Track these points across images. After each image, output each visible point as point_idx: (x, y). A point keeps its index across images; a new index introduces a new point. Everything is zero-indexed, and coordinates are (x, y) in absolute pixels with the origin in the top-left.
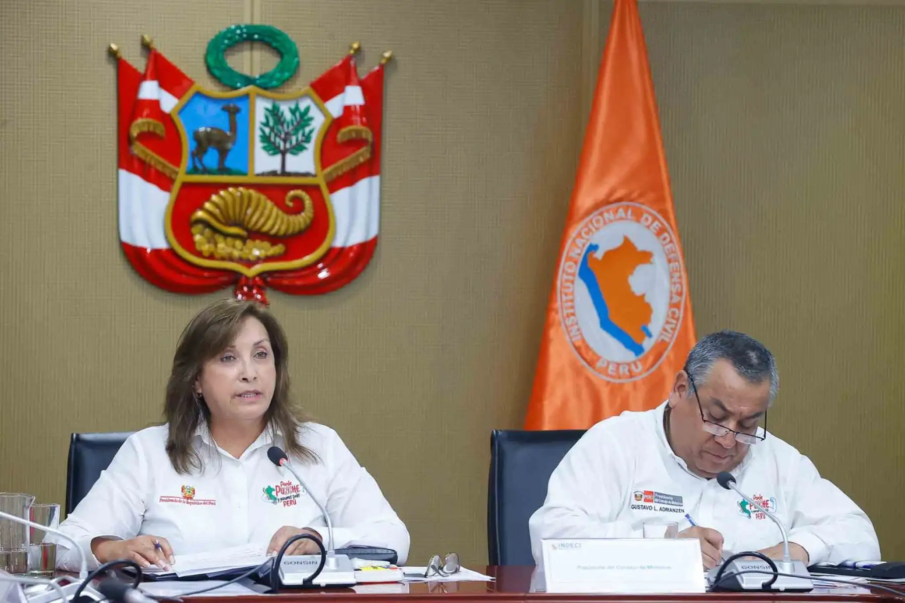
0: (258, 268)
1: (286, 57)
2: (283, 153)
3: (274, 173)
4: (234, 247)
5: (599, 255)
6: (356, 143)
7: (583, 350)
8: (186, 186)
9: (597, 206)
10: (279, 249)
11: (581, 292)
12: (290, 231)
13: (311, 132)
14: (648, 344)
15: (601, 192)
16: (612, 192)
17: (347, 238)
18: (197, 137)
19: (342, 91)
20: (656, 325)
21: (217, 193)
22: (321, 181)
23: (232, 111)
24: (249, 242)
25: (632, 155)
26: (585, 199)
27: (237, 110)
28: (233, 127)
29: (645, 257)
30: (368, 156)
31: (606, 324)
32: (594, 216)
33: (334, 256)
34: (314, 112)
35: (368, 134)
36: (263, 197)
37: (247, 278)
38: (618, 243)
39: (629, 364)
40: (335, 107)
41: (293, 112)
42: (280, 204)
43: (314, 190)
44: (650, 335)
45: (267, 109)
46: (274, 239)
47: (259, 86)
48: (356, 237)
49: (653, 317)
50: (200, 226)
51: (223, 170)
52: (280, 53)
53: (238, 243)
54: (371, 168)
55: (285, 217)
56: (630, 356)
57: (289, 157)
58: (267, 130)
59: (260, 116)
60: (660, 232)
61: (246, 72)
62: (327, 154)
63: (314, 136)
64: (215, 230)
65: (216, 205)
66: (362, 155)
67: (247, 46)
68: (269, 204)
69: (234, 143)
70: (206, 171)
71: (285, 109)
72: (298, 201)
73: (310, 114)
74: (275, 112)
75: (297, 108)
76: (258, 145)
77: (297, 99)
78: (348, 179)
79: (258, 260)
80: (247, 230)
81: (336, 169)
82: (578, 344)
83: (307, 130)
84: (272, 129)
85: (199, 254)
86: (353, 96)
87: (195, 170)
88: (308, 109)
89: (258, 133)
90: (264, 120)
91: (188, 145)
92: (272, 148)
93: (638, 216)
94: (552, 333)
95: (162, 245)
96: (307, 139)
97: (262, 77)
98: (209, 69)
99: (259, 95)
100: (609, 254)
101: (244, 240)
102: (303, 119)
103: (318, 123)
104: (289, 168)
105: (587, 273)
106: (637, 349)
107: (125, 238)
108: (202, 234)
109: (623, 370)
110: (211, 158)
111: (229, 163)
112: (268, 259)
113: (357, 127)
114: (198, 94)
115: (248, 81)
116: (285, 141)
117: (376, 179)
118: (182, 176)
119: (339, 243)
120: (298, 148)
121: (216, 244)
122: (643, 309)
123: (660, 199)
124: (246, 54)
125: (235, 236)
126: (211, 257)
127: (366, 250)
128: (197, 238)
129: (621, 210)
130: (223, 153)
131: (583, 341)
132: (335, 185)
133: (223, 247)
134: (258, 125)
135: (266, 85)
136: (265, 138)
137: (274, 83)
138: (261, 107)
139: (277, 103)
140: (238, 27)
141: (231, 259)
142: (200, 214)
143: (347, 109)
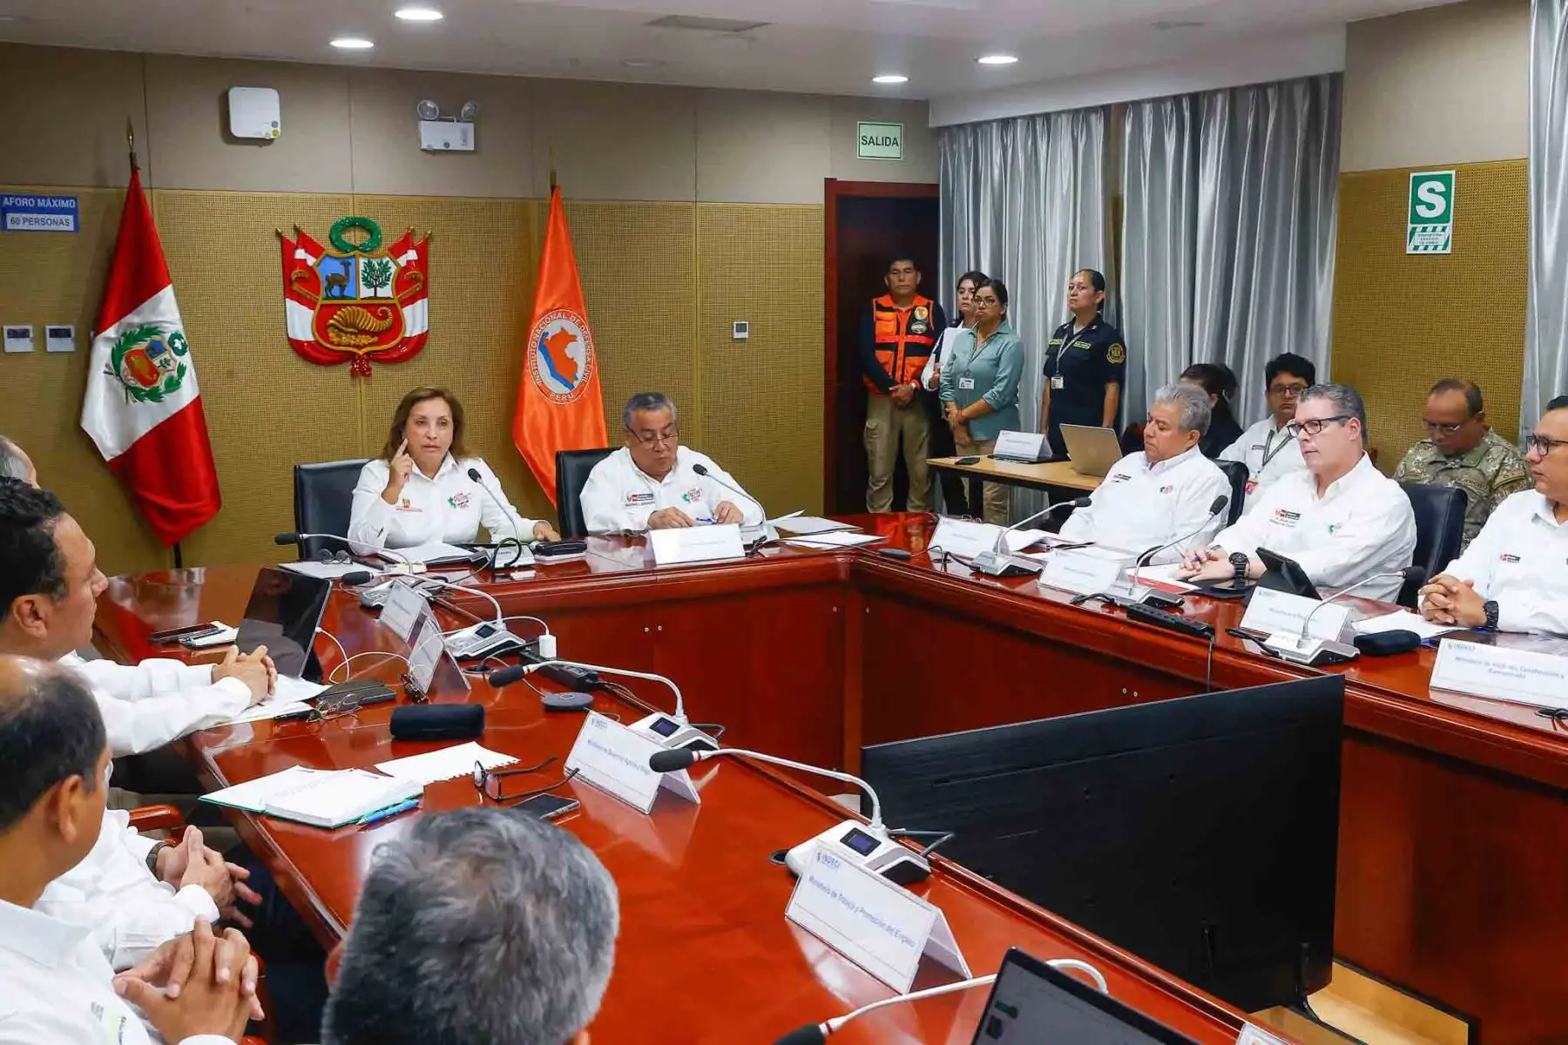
0: (365, 350)
1: (375, 233)
2: (375, 287)
3: (370, 298)
4: (351, 339)
5: (549, 337)
6: (415, 280)
7: (543, 389)
8: (322, 306)
9: (547, 311)
10: (375, 339)
11: (540, 357)
12: (381, 329)
13: (390, 275)
14: (576, 384)
15: (549, 305)
16: (553, 305)
17: (412, 332)
18: (327, 278)
19: (406, 253)
20: (580, 374)
21: (340, 310)
22: (396, 301)
23: (346, 265)
24: (359, 336)
25: (565, 284)
26: (539, 310)
27: (349, 264)
28: (347, 273)
29: (573, 338)
30: (421, 287)
31: (554, 374)
32: (546, 317)
33: (406, 341)
34: (391, 264)
35: (421, 277)
36: (365, 311)
37: (359, 356)
38: (558, 331)
39: (566, 395)
40: (402, 261)
41: (379, 265)
42: (374, 314)
43: (393, 306)
44: (577, 379)
45: (365, 263)
46: (373, 334)
47: (361, 250)
48: (417, 332)
49: (578, 369)
50: (331, 328)
51: (344, 297)
52: (370, 232)
53: (353, 337)
54: (423, 294)
55: (378, 322)
56: (567, 390)
57: (378, 289)
58: (366, 275)
59: (362, 268)
60: (580, 325)
61: (352, 242)
62: (400, 285)
63: (391, 277)
64: (341, 330)
65: (340, 316)
66: (417, 287)
67: (352, 228)
68: (369, 315)
69: (348, 282)
70: (334, 298)
71: (375, 262)
72: (383, 312)
73: (389, 265)
74: (369, 264)
75: (382, 262)
76: (361, 283)
77: (382, 257)
78: (412, 300)
79: (365, 346)
80: (357, 329)
81: (404, 295)
82: (540, 385)
83: (388, 274)
84: (368, 274)
85: (332, 343)
86: (412, 255)
87: (327, 298)
88: (388, 262)
89: (361, 276)
90: (363, 269)
91: (324, 284)
92: (369, 285)
93: (568, 316)
94: (526, 380)
95: (312, 339)
96: (388, 279)
97: (361, 245)
98: (332, 242)
99: (360, 255)
100: (553, 337)
101: (356, 334)
102: (385, 268)
103: (393, 269)
104: (378, 295)
105: (543, 348)
106: (571, 387)
107: (291, 336)
108: (333, 332)
109: (564, 398)
110: (336, 291)
111: (346, 293)
112: (371, 345)
113: (413, 272)
114: (328, 255)
115: (355, 248)
116: (376, 280)
117: (426, 300)
118: (321, 302)
119: (407, 335)
120: (383, 284)
121: (341, 337)
122: (572, 365)
123: (579, 307)
124: (352, 233)
125: (352, 333)
126: (339, 345)
127: (422, 339)
128: (331, 334)
129: (560, 314)
130: (342, 288)
131: (543, 383)
132: (405, 303)
133: (345, 339)
134: (361, 272)
135: (363, 250)
136: (365, 279)
137: (368, 249)
138: (362, 262)
139: (371, 260)
140: (347, 218)
141: (349, 346)
142: (331, 321)
143: (408, 262)
